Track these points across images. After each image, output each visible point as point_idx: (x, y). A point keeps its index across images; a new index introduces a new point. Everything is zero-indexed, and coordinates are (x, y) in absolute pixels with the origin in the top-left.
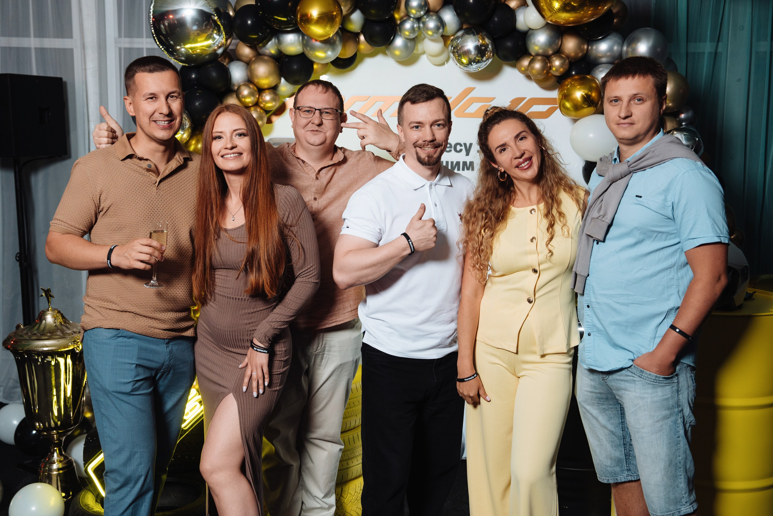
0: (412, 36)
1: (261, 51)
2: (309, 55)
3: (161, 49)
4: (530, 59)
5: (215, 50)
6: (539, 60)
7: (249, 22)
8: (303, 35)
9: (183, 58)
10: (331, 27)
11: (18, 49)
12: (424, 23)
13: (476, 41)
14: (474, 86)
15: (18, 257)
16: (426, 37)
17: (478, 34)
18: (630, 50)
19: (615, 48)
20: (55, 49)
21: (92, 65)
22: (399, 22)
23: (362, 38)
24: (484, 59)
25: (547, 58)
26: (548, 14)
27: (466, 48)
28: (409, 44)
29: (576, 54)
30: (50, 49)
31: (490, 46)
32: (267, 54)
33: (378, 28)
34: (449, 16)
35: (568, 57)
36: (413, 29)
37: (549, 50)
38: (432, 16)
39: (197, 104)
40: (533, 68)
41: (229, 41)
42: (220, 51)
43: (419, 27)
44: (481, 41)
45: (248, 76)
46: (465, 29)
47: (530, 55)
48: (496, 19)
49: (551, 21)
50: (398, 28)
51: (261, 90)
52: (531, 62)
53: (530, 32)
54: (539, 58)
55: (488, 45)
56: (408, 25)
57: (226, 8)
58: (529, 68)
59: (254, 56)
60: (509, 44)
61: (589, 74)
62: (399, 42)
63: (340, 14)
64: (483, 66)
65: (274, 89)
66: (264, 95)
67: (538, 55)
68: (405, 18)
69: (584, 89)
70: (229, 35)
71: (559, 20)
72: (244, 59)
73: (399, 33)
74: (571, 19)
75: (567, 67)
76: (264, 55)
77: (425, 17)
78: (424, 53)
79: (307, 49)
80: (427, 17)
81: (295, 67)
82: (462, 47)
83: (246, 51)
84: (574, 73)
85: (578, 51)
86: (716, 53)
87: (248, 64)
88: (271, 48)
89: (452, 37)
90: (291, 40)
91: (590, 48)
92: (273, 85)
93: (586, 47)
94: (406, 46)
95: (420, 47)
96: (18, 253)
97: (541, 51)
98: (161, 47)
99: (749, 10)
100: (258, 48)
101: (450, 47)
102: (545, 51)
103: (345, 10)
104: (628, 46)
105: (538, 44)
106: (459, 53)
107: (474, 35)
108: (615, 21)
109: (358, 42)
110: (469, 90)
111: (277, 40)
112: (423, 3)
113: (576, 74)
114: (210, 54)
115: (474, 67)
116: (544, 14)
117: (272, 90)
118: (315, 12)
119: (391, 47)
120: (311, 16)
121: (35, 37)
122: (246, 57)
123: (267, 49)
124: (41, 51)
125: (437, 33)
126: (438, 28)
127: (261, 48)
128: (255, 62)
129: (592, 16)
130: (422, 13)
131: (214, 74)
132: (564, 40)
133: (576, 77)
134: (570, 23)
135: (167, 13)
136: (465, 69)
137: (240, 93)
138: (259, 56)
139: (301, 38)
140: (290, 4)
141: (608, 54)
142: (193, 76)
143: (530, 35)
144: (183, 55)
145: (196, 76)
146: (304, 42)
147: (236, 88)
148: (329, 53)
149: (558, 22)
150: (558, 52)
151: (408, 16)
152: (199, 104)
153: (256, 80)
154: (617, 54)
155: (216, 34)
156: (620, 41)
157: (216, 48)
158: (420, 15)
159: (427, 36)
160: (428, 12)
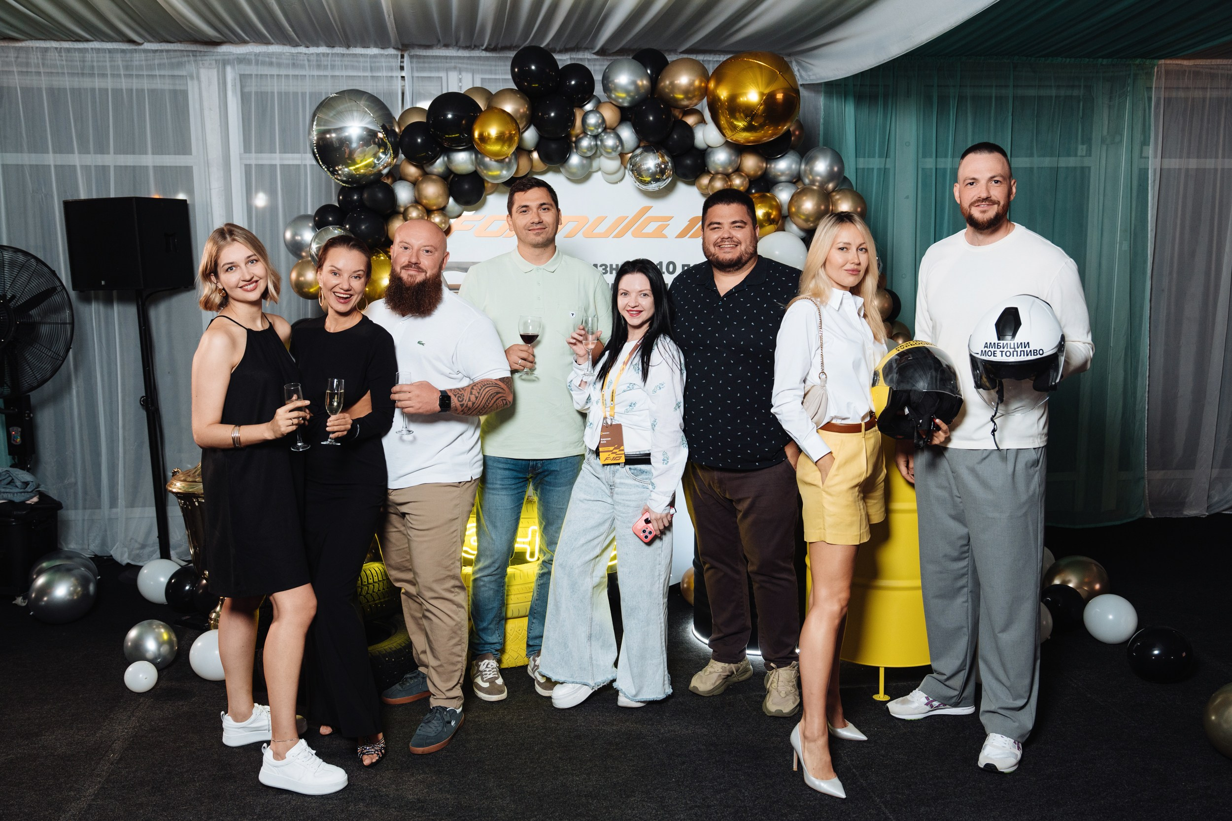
0: (589, 154)
1: (428, 170)
2: (483, 174)
3: (324, 169)
4: (709, 178)
5: (380, 171)
6: (719, 179)
7: (419, 140)
8: (477, 153)
9: (345, 179)
10: (510, 146)
11: (134, 167)
12: (602, 141)
13: (655, 159)
14: (651, 205)
15: (143, 401)
16: (602, 154)
17: (657, 152)
18: (808, 168)
19: (794, 166)
20: (176, 167)
21: (216, 185)
22: (574, 139)
23: (535, 155)
24: (664, 177)
25: (727, 176)
26: (728, 133)
27: (645, 167)
28: (585, 161)
29: (756, 172)
30: (170, 167)
31: (670, 164)
32: (436, 173)
33: (554, 146)
34: (627, 134)
35: (748, 175)
36: (590, 148)
37: (729, 168)
38: (610, 133)
39: (363, 227)
40: (713, 187)
41: (395, 160)
42: (385, 171)
43: (596, 145)
44: (660, 159)
45: (415, 197)
46: (644, 147)
47: (709, 172)
48: (675, 137)
49: (731, 139)
50: (574, 145)
51: (429, 212)
52: (711, 181)
53: (709, 150)
54: (720, 176)
55: (668, 163)
56: (585, 143)
57: (393, 126)
58: (710, 187)
59: (421, 176)
60: (688, 162)
61: (768, 192)
62: (575, 160)
63: (518, 133)
64: (662, 185)
65: (442, 210)
66: (433, 216)
67: (717, 173)
68: (581, 136)
69: (765, 207)
70: (396, 155)
71: (739, 139)
72: (410, 178)
73: (575, 150)
74: (752, 138)
75: (747, 185)
76: (432, 174)
77: (603, 134)
78: (599, 169)
79: (480, 168)
80: (605, 135)
81: (466, 187)
82: (641, 165)
83: (412, 171)
84: (753, 191)
85: (758, 169)
86: (885, 169)
87: (415, 184)
88: (439, 165)
89: (630, 155)
90: (463, 159)
91: (768, 166)
92: (442, 206)
93: (764, 165)
94: (583, 166)
95: (595, 164)
96: (143, 397)
97: (721, 169)
98: (324, 167)
99: (914, 128)
100: (425, 166)
101: (629, 165)
102: (725, 168)
103: (521, 126)
104: (807, 164)
105: (718, 162)
106: (637, 172)
107: (655, 153)
108: (793, 138)
109: (531, 160)
110: (647, 209)
111: (446, 159)
112: (600, 121)
113: (755, 193)
114: (375, 174)
115: (654, 187)
116: (724, 132)
117: (440, 211)
118: (493, 131)
119: (566, 165)
120: (489, 135)
121: (153, 154)
122: (411, 176)
123: (434, 168)
124: (160, 170)
125: (615, 151)
126: (617, 147)
127: (428, 167)
128: (422, 182)
129: (771, 136)
130: (600, 130)
131: (380, 195)
132: (743, 159)
133: (756, 195)
134: (749, 142)
135: (329, 131)
136: (644, 187)
137: (408, 215)
138: (426, 175)
139: (474, 156)
140: (464, 122)
141: (787, 172)
142: (355, 197)
143: (709, 154)
144: (345, 176)
145: (358, 197)
146: (478, 161)
147: (402, 210)
148: (504, 172)
149: (738, 141)
150: (738, 170)
151: (584, 132)
152: (366, 228)
153: (425, 201)
154: (795, 173)
155: (382, 152)
156: (799, 160)
157: (381, 168)
158: (597, 132)
159: (604, 153)
160: (605, 130)
